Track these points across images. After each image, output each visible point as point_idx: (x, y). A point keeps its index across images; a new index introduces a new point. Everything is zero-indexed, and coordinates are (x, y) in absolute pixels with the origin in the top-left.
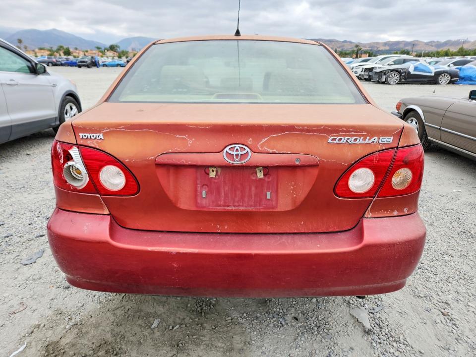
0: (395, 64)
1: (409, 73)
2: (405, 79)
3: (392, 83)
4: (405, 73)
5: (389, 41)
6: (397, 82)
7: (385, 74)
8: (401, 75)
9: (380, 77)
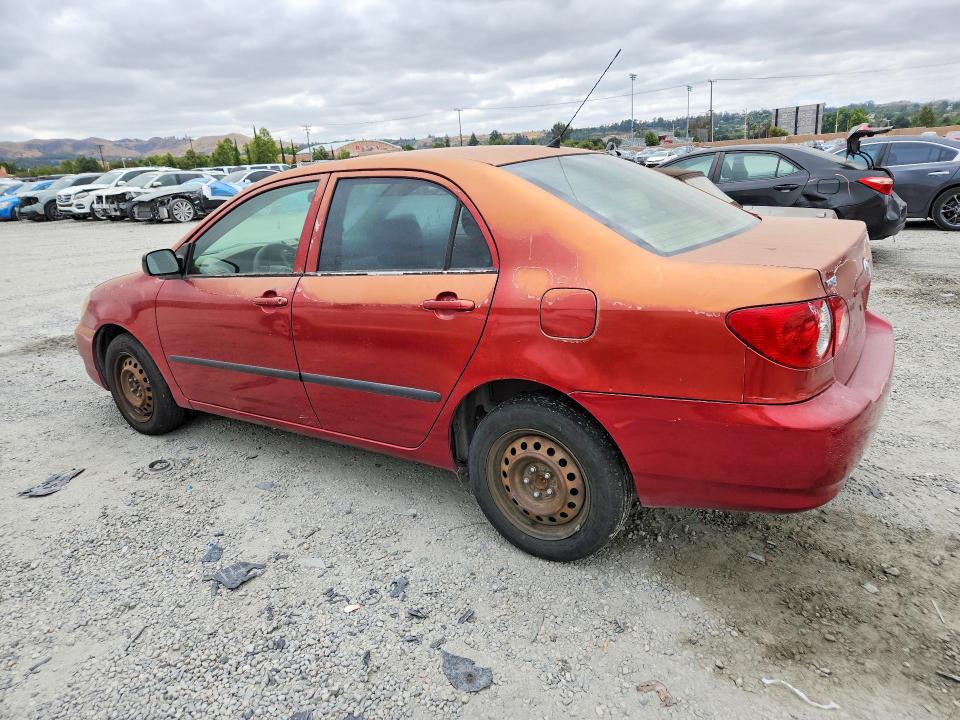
0: (164, 185)
1: (205, 198)
2: (203, 210)
3: (182, 219)
4: (199, 199)
5: (36, 140)
6: (191, 216)
7: (162, 203)
8: (194, 205)
9: (155, 210)
